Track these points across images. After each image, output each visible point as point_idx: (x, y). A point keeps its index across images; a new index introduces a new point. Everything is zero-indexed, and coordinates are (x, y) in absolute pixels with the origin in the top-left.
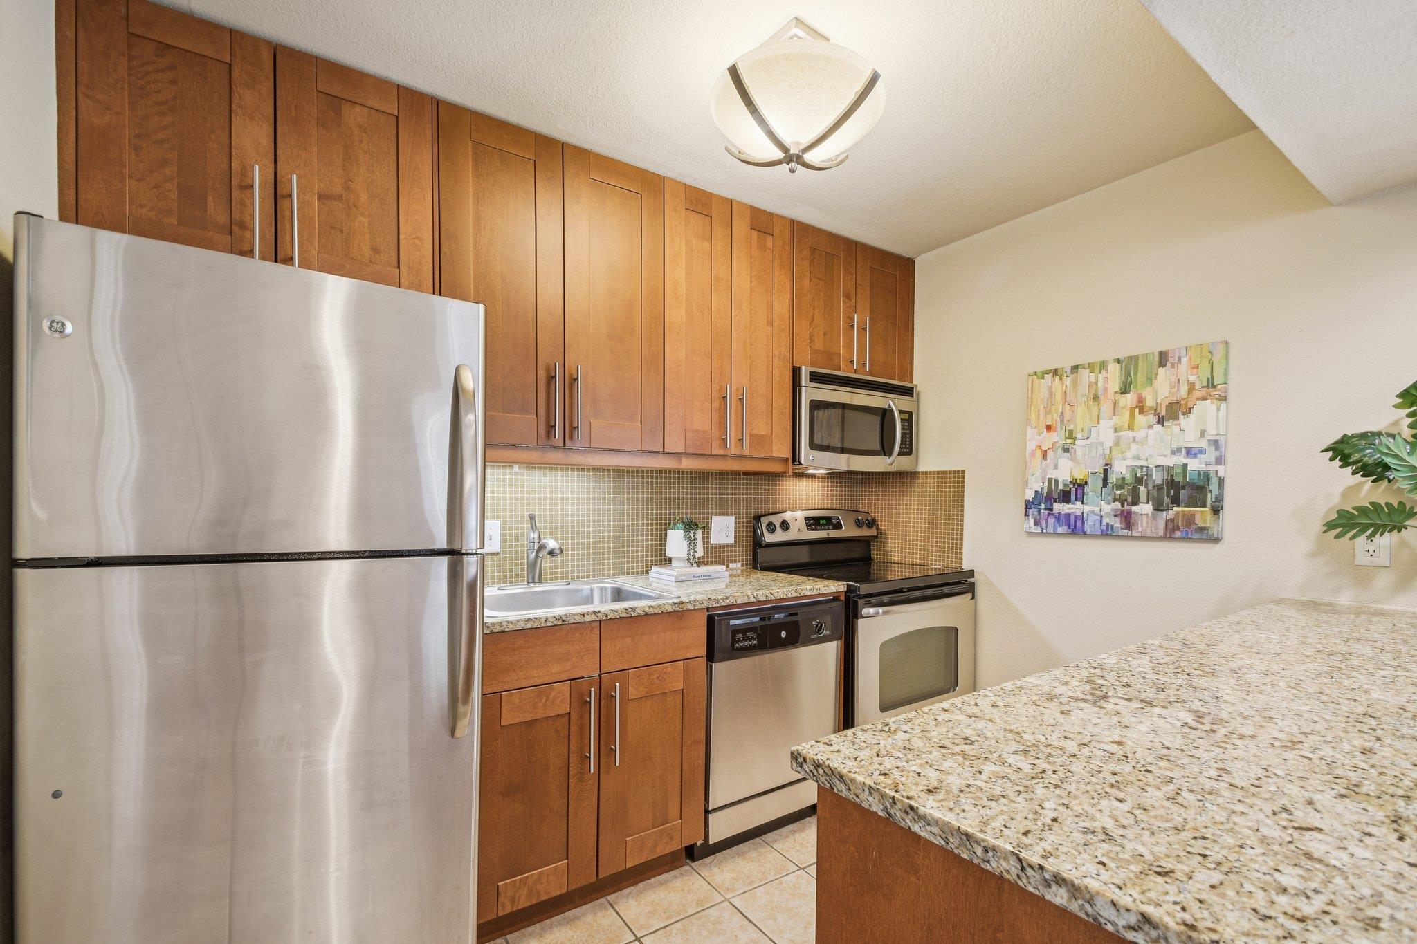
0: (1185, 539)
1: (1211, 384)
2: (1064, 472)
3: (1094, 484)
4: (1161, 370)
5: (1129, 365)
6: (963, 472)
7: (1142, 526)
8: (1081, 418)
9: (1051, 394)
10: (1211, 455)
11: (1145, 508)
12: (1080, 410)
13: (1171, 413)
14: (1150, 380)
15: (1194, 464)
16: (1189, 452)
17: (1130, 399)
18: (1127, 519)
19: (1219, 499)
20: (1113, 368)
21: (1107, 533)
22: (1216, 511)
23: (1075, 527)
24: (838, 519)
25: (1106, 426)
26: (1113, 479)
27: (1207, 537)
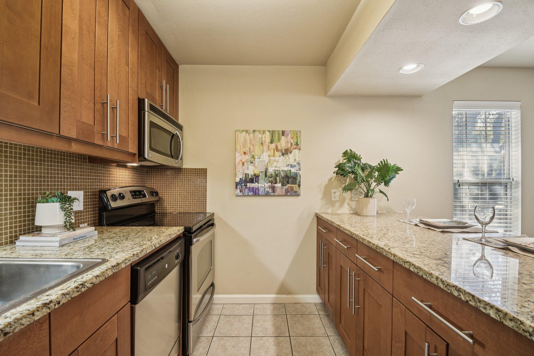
0: (291, 195)
1: (297, 144)
2: (251, 171)
3: (262, 176)
4: (283, 137)
5: (272, 133)
6: (206, 169)
7: (278, 191)
8: (257, 150)
9: (245, 140)
10: (297, 168)
11: (279, 185)
12: (257, 148)
13: (286, 152)
14: (279, 140)
15: (293, 170)
16: (292, 166)
17: (273, 146)
18: (273, 189)
19: (300, 182)
20: (267, 133)
21: (267, 194)
22: (299, 186)
23: (255, 193)
24: (144, 192)
25: (266, 154)
26: (268, 174)
27: (297, 194)
